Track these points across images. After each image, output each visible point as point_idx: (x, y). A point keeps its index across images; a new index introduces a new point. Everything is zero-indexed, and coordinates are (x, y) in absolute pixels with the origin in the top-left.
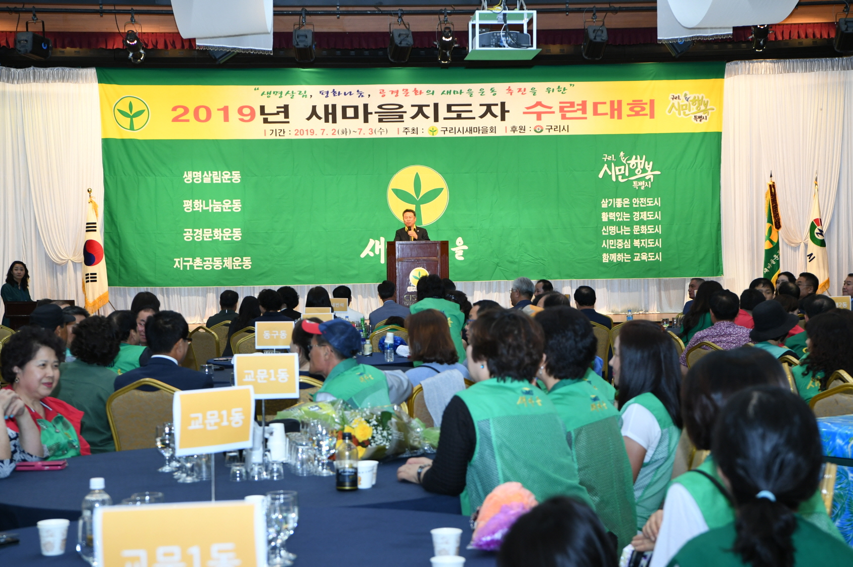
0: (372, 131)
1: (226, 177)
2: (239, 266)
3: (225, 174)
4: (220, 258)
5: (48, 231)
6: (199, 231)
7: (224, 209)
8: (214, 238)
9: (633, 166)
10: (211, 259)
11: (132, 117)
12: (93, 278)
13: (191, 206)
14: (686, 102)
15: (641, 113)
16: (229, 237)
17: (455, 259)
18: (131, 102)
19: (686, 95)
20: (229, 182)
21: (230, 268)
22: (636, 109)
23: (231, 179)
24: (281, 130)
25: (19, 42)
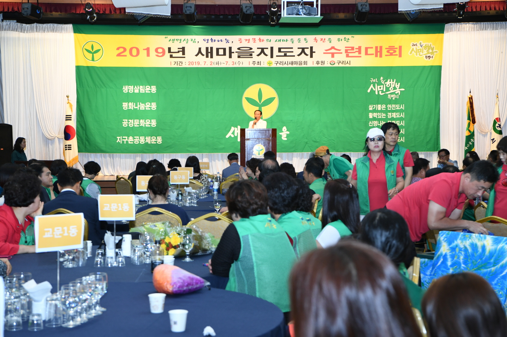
0: (234, 63)
1: (148, 89)
2: (155, 142)
3: (147, 87)
4: (144, 137)
5: (44, 120)
6: (132, 121)
7: (146, 108)
8: (140, 125)
9: (389, 85)
10: (138, 137)
11: (93, 53)
12: (69, 147)
13: (127, 106)
14: (420, 48)
15: (394, 54)
16: (149, 125)
17: (282, 139)
18: (92, 45)
19: (420, 43)
20: (150, 92)
21: (149, 143)
22: (391, 51)
23: (150, 91)
24: (180, 62)
25: (24, 9)
